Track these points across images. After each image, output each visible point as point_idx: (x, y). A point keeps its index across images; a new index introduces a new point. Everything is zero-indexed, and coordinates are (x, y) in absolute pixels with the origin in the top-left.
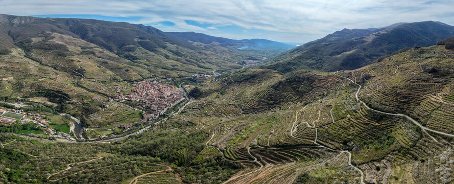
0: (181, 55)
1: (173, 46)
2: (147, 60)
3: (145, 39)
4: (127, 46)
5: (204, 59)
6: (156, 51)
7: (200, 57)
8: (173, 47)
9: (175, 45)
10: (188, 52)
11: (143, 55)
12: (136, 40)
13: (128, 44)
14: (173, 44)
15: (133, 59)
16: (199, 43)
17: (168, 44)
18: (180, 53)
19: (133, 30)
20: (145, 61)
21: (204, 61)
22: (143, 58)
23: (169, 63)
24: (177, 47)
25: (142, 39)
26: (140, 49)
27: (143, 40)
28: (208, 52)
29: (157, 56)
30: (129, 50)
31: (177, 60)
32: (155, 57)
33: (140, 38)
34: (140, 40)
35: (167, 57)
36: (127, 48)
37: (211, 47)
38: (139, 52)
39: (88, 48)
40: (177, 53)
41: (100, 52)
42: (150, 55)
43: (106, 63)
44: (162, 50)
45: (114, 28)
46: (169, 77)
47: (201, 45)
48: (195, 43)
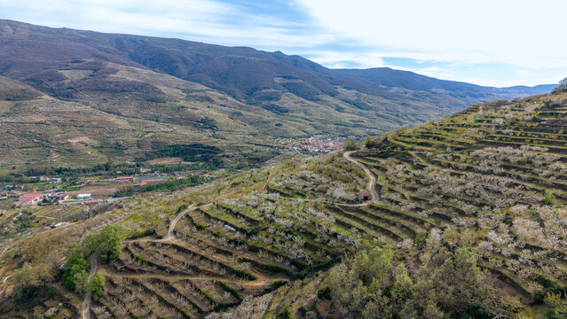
0: (368, 108)
1: (349, 92)
2: (306, 113)
3: (296, 78)
4: (264, 91)
5: (413, 115)
6: (318, 100)
7: (404, 112)
8: (351, 94)
9: (354, 91)
10: (379, 103)
11: (298, 105)
12: (277, 80)
13: (265, 88)
14: (349, 89)
15: (281, 111)
16: (402, 90)
17: (340, 89)
18: (364, 104)
19: (268, 62)
20: (302, 114)
21: (413, 118)
22: (297, 110)
23: (346, 117)
24: (357, 95)
25: (289, 78)
26: (287, 96)
27: (291, 81)
28: (421, 104)
29: (322, 108)
30: (270, 98)
31: (361, 114)
32: (319, 110)
33: (285, 77)
34: (286, 81)
35: (339, 109)
36: (264, 93)
37: (427, 96)
38: (288, 100)
39: (195, 91)
40: (357, 105)
41: (222, 99)
42: (309, 105)
43: (240, 114)
44: (329, 99)
45: (231, 58)
46: (352, 134)
47: (406, 93)
48: (394, 90)
